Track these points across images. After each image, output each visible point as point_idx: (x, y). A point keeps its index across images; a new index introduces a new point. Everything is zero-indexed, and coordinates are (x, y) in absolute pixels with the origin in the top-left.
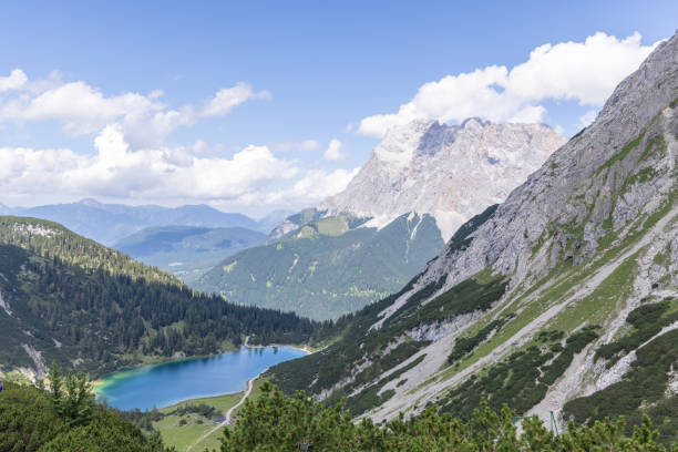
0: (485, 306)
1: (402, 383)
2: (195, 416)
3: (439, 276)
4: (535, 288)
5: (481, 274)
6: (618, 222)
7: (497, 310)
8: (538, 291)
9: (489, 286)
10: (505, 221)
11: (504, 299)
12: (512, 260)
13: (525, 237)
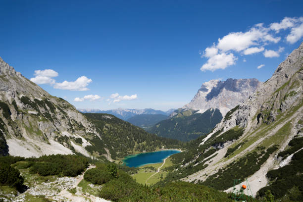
0: (237, 138)
1: (211, 162)
2: (149, 170)
3: (221, 128)
4: (254, 132)
5: (235, 128)
6: (284, 110)
7: (241, 139)
8: (255, 133)
9: (237, 132)
10: (242, 110)
11: (243, 136)
12: (245, 123)
13: (249, 115)
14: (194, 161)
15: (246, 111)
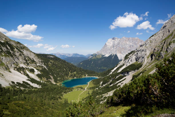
0: (138, 69)
1: (122, 84)
2: (80, 89)
4: (150, 65)
5: (135, 63)
6: (169, 51)
7: (141, 70)
9: (138, 65)
10: (140, 52)
11: (142, 67)
12: (143, 60)
13: (146, 55)
14: (109, 83)
15: (143, 53)
